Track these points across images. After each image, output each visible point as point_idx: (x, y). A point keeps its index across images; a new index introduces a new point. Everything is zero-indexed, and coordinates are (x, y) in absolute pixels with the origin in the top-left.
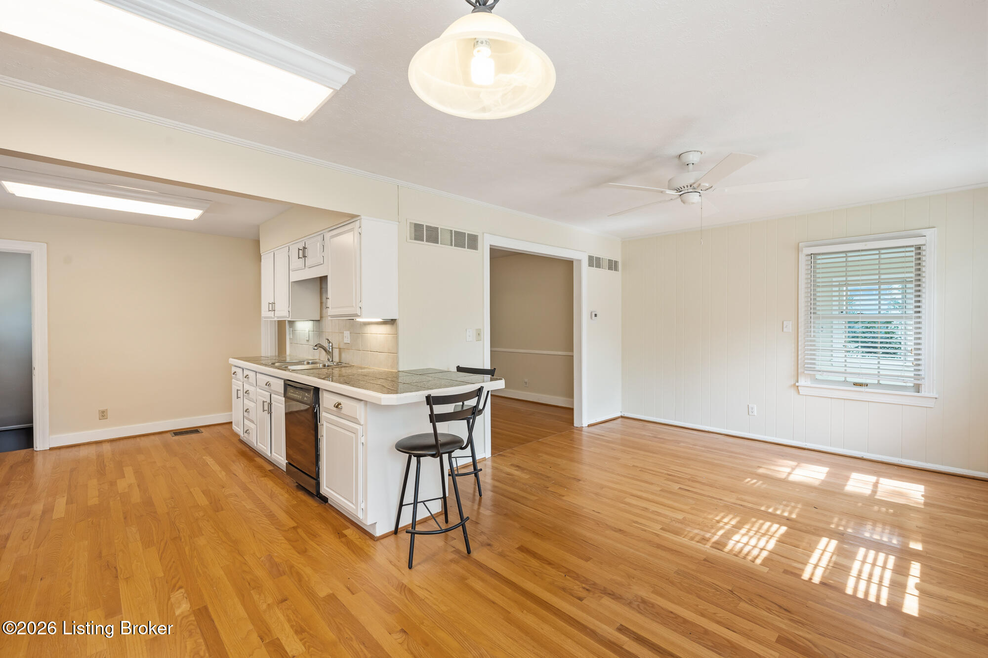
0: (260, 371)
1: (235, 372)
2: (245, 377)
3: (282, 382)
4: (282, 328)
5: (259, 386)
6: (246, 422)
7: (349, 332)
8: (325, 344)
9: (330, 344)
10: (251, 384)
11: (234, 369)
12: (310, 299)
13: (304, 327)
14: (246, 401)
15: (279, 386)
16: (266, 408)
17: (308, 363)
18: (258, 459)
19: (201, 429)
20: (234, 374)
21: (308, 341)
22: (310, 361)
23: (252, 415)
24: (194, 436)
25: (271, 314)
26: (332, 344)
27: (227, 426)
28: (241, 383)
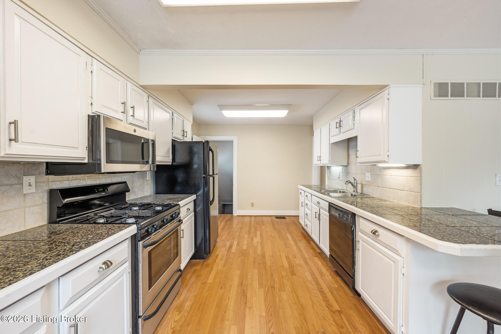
0: (314, 194)
1: (301, 193)
2: (306, 196)
3: (327, 204)
4: (323, 170)
5: (313, 202)
6: (306, 220)
7: (370, 174)
8: (352, 181)
9: (356, 181)
10: (309, 200)
11: (300, 191)
12: (342, 153)
13: (337, 170)
14: (306, 209)
15: (326, 206)
16: (317, 216)
17: (340, 192)
18: (311, 242)
19: (286, 217)
20: (300, 193)
21: (339, 178)
22: (341, 191)
23: (309, 217)
24: (283, 220)
25: (319, 162)
26: (357, 181)
27: (296, 218)
28: (303, 199)
